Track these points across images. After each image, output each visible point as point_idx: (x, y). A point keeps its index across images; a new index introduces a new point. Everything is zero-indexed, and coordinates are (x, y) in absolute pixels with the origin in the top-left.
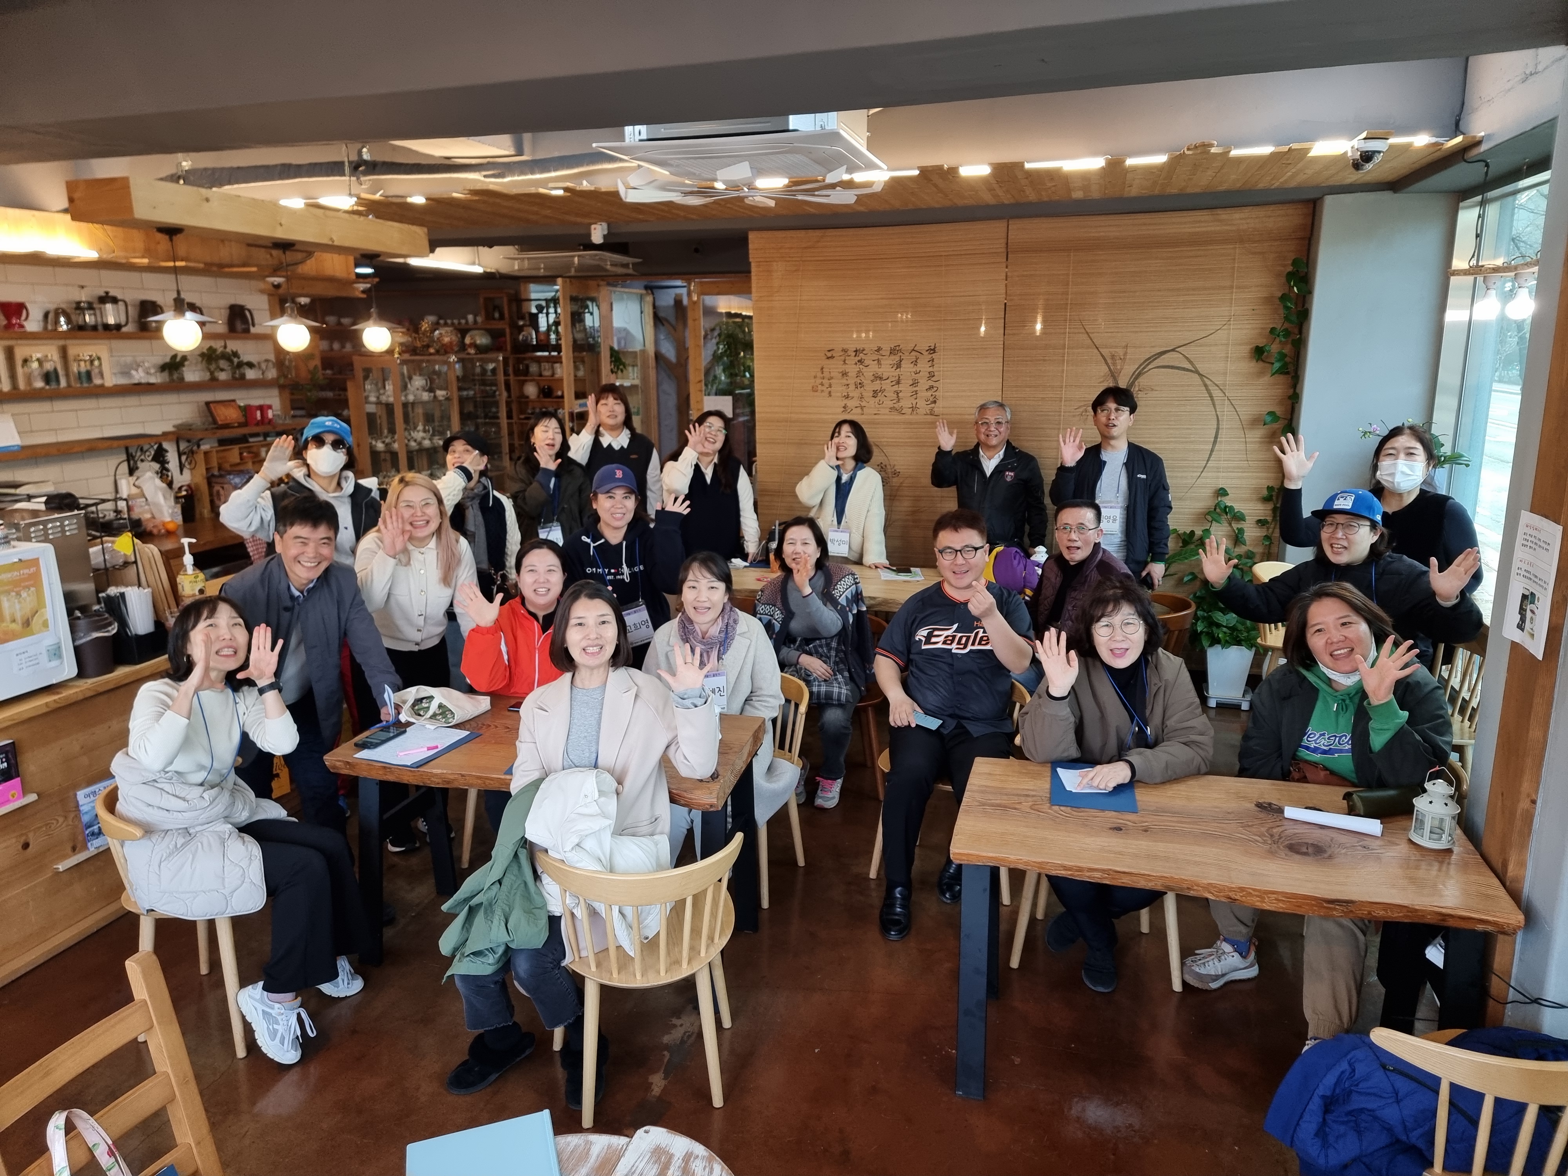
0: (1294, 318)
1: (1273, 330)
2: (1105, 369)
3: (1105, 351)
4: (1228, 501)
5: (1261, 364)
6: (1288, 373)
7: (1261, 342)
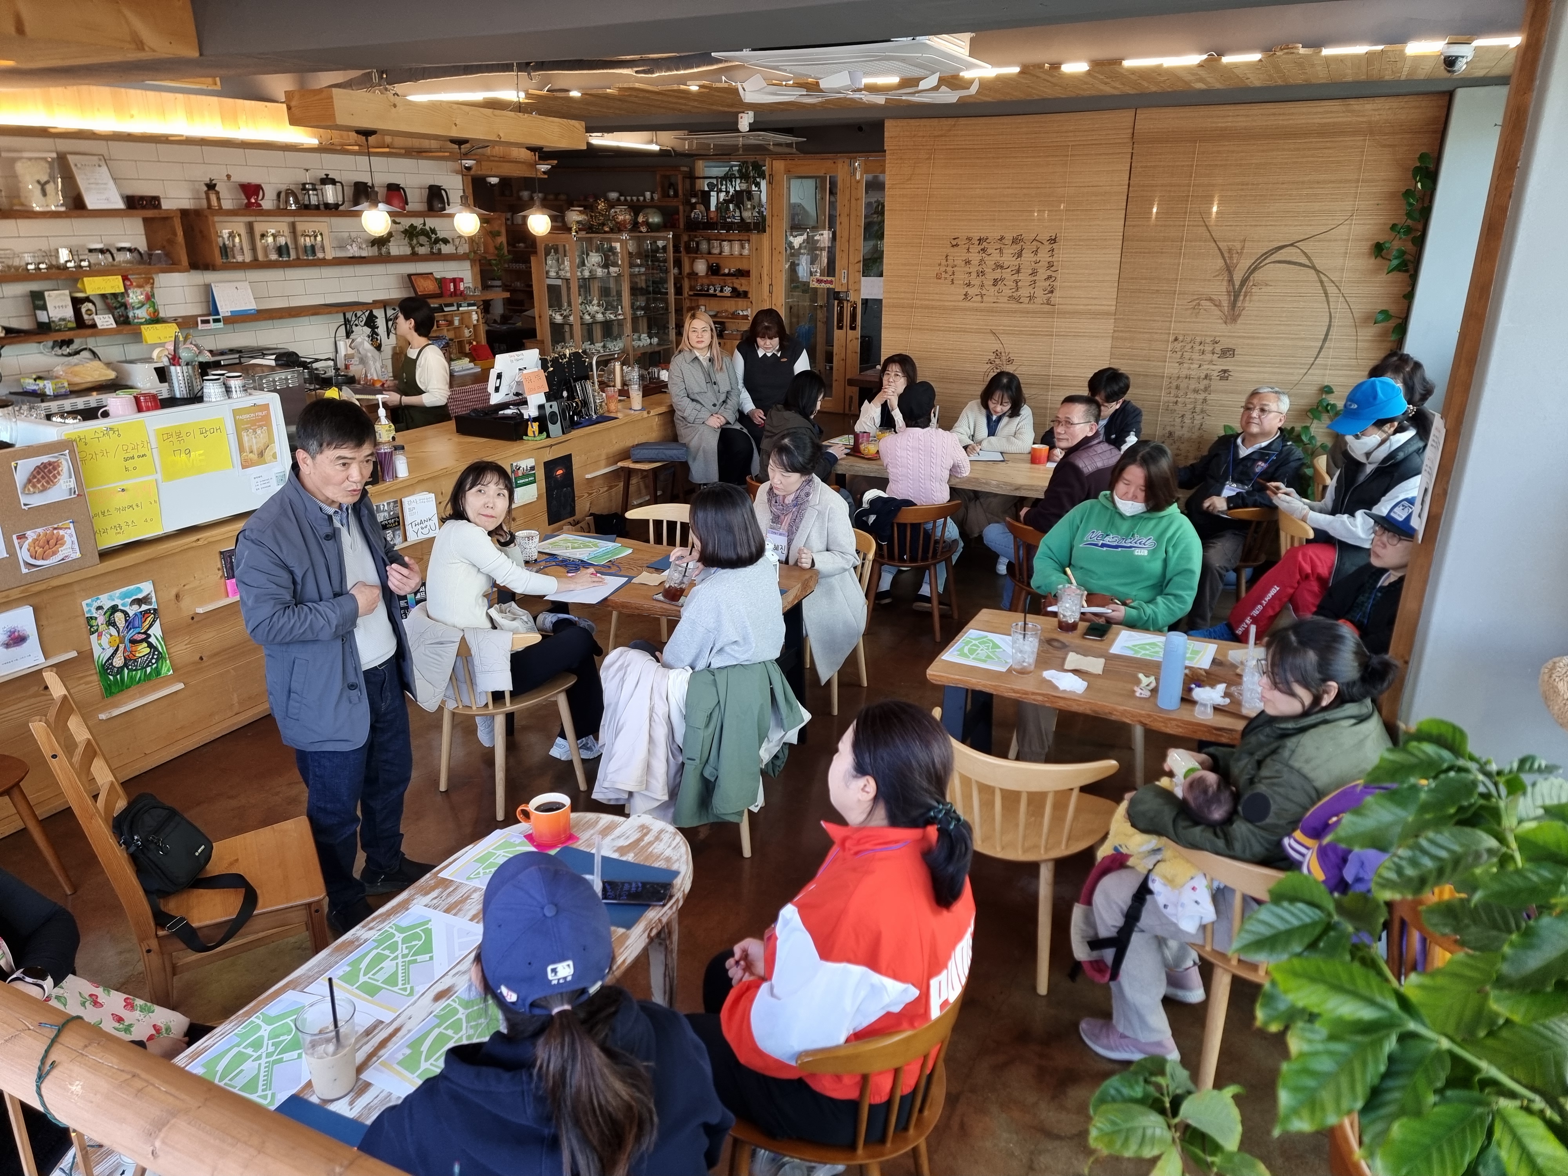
0: (1417, 215)
1: (1393, 227)
2: (1220, 262)
3: (1221, 244)
4: (1331, 399)
5: (1379, 260)
6: (1407, 271)
7: (1381, 239)
